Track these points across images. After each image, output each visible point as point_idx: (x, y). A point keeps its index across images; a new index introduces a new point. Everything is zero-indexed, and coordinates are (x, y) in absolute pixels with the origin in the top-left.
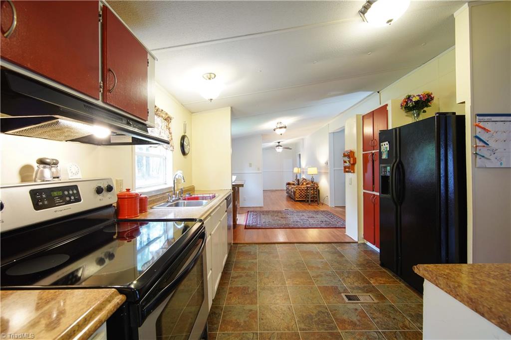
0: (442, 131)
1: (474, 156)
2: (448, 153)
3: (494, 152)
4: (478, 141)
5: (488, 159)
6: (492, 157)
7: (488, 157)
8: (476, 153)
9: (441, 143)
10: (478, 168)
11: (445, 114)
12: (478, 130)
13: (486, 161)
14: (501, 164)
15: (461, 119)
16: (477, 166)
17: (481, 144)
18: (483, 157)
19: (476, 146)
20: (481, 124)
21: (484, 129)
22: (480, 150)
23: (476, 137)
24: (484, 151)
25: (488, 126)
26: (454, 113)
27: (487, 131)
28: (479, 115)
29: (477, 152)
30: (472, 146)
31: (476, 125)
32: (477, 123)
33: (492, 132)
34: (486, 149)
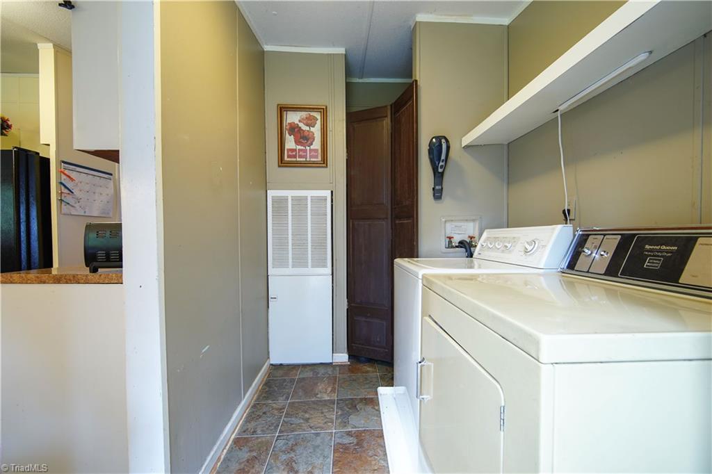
0: (23, 170)
1: (59, 202)
2: (30, 195)
3: (79, 200)
4: (63, 187)
5: (73, 206)
6: (77, 205)
7: (73, 205)
8: (61, 199)
9: (21, 183)
10: (64, 214)
11: (26, 151)
12: (64, 177)
13: (72, 208)
14: (85, 212)
15: (46, 162)
16: (63, 212)
17: (66, 191)
18: (68, 204)
19: (61, 193)
20: (66, 172)
21: (69, 177)
22: (65, 197)
23: (61, 183)
24: (69, 199)
25: (73, 175)
26: (38, 154)
27: (72, 180)
28: (63, 162)
29: (63, 198)
30: (57, 192)
31: (61, 172)
32: (63, 170)
33: (77, 181)
34: (71, 196)
